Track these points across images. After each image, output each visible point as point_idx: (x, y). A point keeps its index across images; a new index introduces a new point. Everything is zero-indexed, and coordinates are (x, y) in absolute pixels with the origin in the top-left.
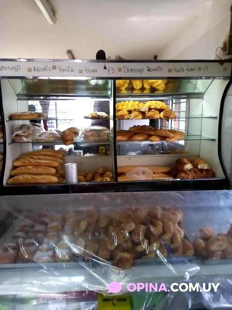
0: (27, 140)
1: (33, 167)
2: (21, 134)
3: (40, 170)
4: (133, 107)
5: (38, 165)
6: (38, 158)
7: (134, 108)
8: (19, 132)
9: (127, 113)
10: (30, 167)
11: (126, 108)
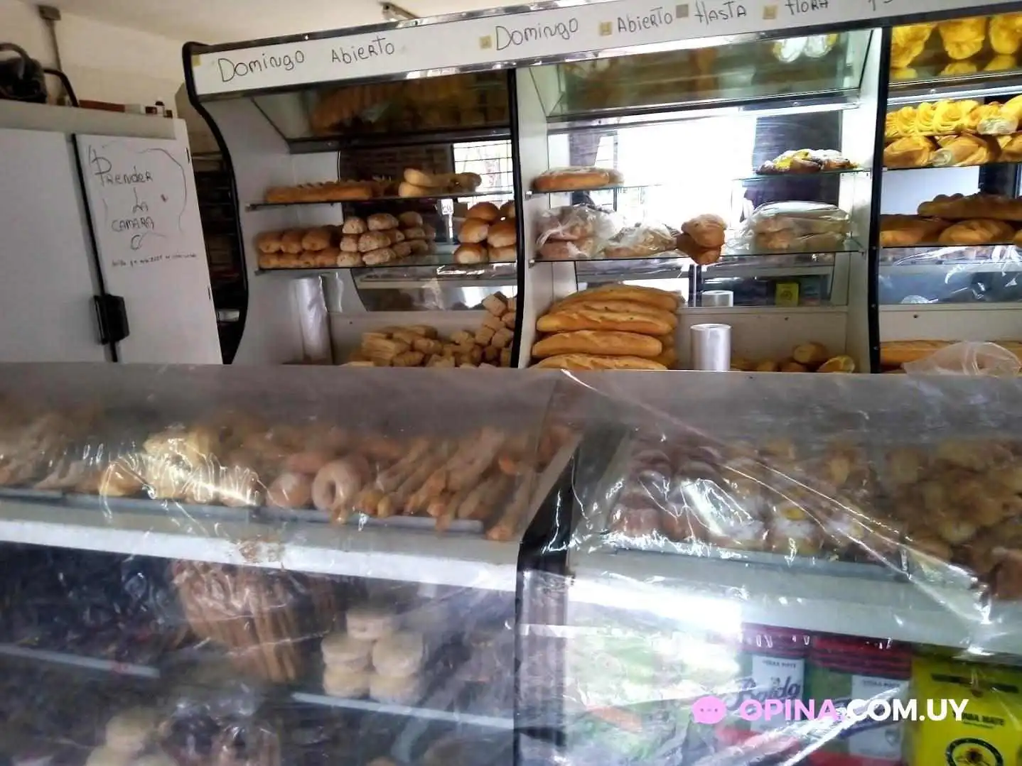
0: (579, 252)
1: (594, 334)
2: (562, 236)
3: (617, 342)
4: (950, 123)
5: (608, 329)
6: (606, 308)
7: (955, 124)
8: (559, 230)
9: (925, 144)
10: (587, 333)
11: (924, 127)
